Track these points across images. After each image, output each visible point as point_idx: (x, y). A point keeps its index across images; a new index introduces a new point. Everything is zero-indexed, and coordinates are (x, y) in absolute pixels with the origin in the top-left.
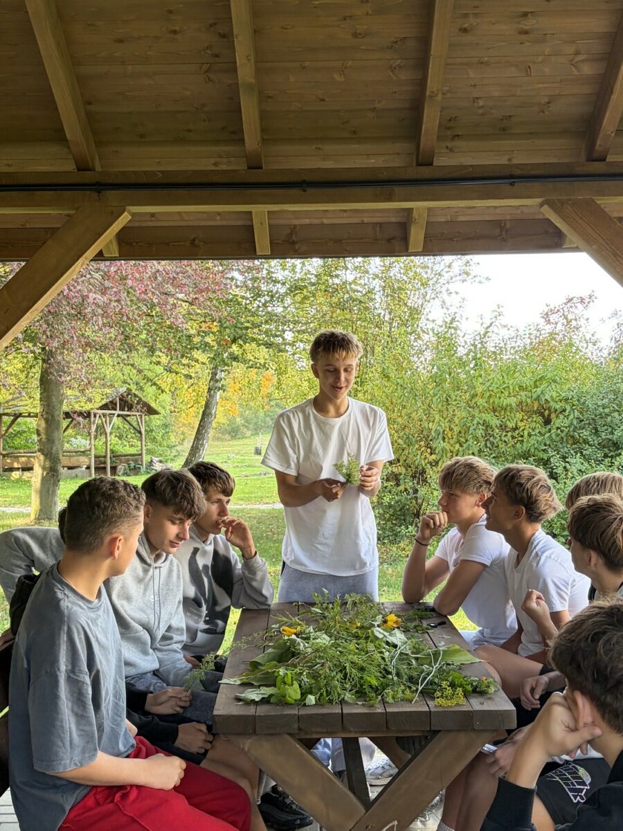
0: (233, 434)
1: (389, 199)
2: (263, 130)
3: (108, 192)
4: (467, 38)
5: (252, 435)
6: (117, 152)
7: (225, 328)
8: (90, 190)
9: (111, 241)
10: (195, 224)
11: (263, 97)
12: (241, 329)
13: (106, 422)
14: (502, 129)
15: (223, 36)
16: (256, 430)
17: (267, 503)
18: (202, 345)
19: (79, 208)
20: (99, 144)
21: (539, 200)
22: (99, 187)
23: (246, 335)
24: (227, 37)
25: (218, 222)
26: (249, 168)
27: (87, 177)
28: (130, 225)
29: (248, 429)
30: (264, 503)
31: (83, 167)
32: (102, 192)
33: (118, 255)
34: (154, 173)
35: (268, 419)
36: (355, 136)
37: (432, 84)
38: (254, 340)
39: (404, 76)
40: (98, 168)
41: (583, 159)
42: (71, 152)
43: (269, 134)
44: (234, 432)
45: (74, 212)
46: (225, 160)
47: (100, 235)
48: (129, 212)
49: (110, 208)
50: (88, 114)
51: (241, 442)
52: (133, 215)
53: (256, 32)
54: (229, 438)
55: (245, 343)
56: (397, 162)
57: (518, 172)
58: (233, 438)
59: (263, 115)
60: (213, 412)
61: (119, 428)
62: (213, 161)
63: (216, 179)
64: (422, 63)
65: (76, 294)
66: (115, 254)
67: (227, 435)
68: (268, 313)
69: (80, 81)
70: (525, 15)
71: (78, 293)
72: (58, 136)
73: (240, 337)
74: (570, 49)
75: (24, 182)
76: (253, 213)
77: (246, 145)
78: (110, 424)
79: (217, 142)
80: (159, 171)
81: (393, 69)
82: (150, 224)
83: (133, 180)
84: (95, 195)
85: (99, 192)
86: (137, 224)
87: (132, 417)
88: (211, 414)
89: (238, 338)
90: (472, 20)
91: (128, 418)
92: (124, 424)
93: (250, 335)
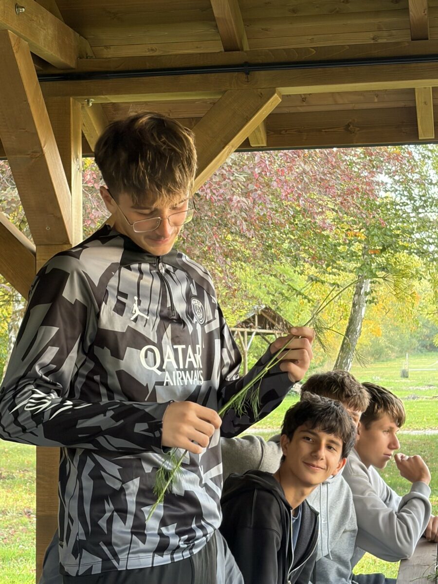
0: (377, 357)
3: (257, 72)
5: (397, 357)
6: (266, 30)
7: (373, 235)
8: (238, 71)
9: (258, 129)
10: (350, 107)
12: (391, 236)
13: (244, 340)
16: (401, 352)
17: (417, 429)
18: (348, 254)
19: (225, 91)
20: (248, 22)
22: (248, 67)
23: (395, 243)
25: (376, 104)
26: (412, 40)
27: (235, 57)
28: (279, 111)
29: (393, 351)
30: (414, 429)
31: (231, 47)
32: (252, 73)
33: (265, 145)
34: (307, 50)
35: (414, 340)
38: (405, 248)
40: (246, 48)
42: (218, 32)
44: (378, 354)
45: (219, 97)
46: (385, 34)
47: (247, 120)
48: (279, 94)
49: (259, 90)
51: (384, 365)
52: (285, 98)
54: (372, 360)
55: (396, 252)
58: (377, 359)
60: (358, 328)
61: (257, 348)
62: (371, 35)
63: (376, 53)
65: (219, 198)
66: (263, 143)
67: (369, 358)
68: (420, 218)
71: (221, 196)
73: (390, 246)
75: (169, 65)
76: (416, 90)
77: (411, 13)
78: (248, 343)
79: (377, 13)
80: (311, 48)
82: (301, 110)
83: (284, 58)
84: (243, 76)
85: (247, 74)
86: (286, 110)
87: (271, 336)
88: (355, 330)
89: (388, 247)
91: (266, 337)
92: (262, 343)
93: (400, 243)
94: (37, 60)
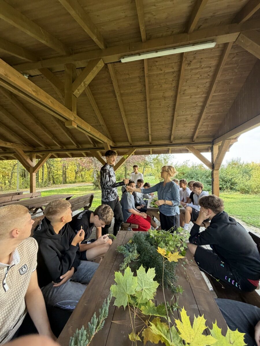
1: (167, 147)
2: (152, 139)
4: (177, 127)
7: (145, 164)
9: (134, 153)
11: (152, 135)
14: (181, 138)
15: (147, 128)
20: (133, 142)
21: (186, 147)
22: (133, 147)
24: (148, 129)
25: (146, 151)
26: (150, 144)
27: (131, 146)
31: (131, 144)
33: (134, 155)
36: (163, 140)
37: (173, 133)
39: (169, 132)
41: (191, 141)
42: (129, 143)
43: (152, 140)
45: (129, 150)
46: (147, 143)
49: (134, 149)
50: (131, 138)
52: (136, 150)
53: (151, 128)
56: (168, 143)
57: (183, 143)
59: (152, 138)
62: (145, 143)
64: (171, 131)
69: (131, 134)
70: (184, 124)
72: (128, 141)
74: (190, 128)
76: (150, 149)
77: (150, 141)
79: (146, 141)
81: (168, 131)
82: (138, 151)
83: (136, 146)
89: (147, 165)
90: (178, 125)
94: (110, 146)
